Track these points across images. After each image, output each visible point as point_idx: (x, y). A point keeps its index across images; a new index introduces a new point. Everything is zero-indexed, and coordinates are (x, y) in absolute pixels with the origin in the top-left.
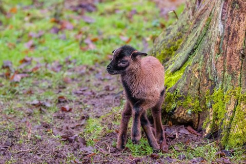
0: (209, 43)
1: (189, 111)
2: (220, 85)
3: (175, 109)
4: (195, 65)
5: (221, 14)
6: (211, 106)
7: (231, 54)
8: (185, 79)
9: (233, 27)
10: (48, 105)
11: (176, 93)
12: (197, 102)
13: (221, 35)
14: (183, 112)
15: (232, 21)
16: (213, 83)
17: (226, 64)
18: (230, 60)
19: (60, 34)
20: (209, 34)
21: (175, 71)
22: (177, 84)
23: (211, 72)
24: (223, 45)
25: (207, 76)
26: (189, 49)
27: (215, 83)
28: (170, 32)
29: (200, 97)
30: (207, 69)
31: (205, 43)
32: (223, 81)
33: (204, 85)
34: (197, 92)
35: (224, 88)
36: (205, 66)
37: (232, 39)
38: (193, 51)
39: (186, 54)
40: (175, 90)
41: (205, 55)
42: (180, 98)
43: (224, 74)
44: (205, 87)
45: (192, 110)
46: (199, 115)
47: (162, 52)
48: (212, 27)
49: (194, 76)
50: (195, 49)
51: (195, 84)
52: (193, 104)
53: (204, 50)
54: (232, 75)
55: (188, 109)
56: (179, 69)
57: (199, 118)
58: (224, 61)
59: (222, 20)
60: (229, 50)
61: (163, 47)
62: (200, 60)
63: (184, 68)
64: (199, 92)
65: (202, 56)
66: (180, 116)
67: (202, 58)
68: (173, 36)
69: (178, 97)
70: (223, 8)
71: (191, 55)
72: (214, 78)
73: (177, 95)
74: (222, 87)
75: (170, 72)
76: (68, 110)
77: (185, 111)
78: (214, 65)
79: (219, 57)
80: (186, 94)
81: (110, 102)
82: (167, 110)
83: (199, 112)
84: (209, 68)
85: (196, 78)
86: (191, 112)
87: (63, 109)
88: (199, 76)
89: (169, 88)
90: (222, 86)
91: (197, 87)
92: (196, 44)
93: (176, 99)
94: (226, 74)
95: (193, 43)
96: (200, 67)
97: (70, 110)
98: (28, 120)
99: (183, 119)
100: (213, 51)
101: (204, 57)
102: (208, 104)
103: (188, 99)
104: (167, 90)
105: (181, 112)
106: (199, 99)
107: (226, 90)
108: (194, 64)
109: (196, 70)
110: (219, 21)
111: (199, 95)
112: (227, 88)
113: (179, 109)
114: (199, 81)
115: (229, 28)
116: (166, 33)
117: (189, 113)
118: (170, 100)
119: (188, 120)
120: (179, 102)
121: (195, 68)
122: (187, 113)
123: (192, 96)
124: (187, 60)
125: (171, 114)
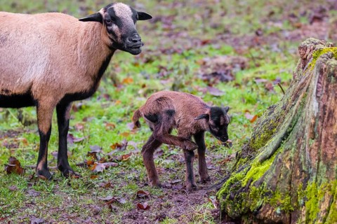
0: (303, 125)
1: (278, 210)
2: (314, 178)
3: (261, 207)
4: (287, 153)
5: (315, 89)
6: (304, 203)
7: (327, 139)
8: (274, 170)
9: (328, 106)
10: (123, 201)
11: (263, 187)
12: (287, 199)
13: (315, 115)
14: (270, 211)
15: (328, 98)
16: (306, 175)
17: (321, 152)
18: (325, 147)
20: (303, 114)
21: (264, 160)
22: (264, 176)
23: (305, 161)
24: (318, 128)
25: (300, 166)
26: (282, 133)
27: (309, 175)
29: (291, 193)
30: (300, 158)
31: (299, 126)
32: (317, 172)
33: (296, 178)
34: (287, 186)
35: (319, 181)
36: (298, 154)
37: (328, 120)
38: (287, 134)
39: (278, 139)
40: (261, 183)
41: (299, 140)
42: (267, 194)
43: (318, 163)
44: (297, 180)
45: (282, 209)
46: (290, 215)
47: (262, 136)
48: (307, 106)
49: (285, 167)
50: (289, 133)
51: (285, 176)
52: (283, 201)
53: (297, 134)
54: (328, 165)
55: (276, 207)
56: (270, 157)
57: (290, 218)
58: (319, 148)
59: (317, 97)
60: (324, 133)
61: (263, 129)
62: (292, 146)
63: (275, 156)
64: (290, 186)
65: (295, 141)
66: (267, 216)
67: (294, 144)
68: (277, 115)
69: (264, 192)
70: (318, 82)
71: (284, 140)
72: (308, 169)
73: (264, 190)
74: (316, 181)
75: (258, 161)
76: (145, 207)
77: (273, 209)
78: (307, 153)
79: (313, 143)
82: (252, 209)
83: (290, 210)
84: (302, 156)
85: (287, 169)
86: (281, 211)
87: (140, 207)
88: (291, 166)
89: (255, 180)
90: (316, 178)
91: (287, 180)
92: (290, 126)
93: (262, 195)
94: (321, 164)
95: (287, 125)
96: (292, 155)
97: (148, 208)
99: (270, 219)
100: (307, 135)
101: (297, 143)
102: (301, 201)
103: (277, 195)
104: (252, 184)
105: (268, 211)
106: (290, 195)
107: (320, 184)
108: (286, 151)
109: (288, 158)
110: (314, 98)
111: (290, 190)
112: (321, 181)
113: (265, 207)
114: (290, 172)
115: (325, 106)
117: (278, 211)
118: (255, 195)
119: (277, 221)
120: (266, 199)
121: (287, 156)
122: (275, 213)
123: (282, 191)
124: (278, 146)
125: (256, 214)
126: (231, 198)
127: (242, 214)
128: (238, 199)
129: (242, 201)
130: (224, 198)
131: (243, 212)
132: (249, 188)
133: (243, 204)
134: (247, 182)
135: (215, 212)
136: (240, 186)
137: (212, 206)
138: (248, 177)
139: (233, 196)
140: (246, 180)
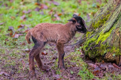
1: (114, 55)
3: (106, 53)
4: (117, 29)
8: (112, 37)
11: (107, 44)
12: (118, 50)
14: (110, 55)
19: (40, 12)
21: (106, 32)
22: (107, 40)
26: (114, 20)
28: (103, 10)
34: (118, 44)
38: (116, 21)
39: (112, 23)
40: (106, 43)
42: (109, 48)
45: (116, 54)
46: (119, 57)
47: (98, 22)
49: (117, 35)
50: (117, 20)
51: (117, 39)
52: (116, 51)
56: (108, 31)
57: (119, 58)
61: (99, 19)
62: (120, 26)
63: (111, 30)
64: (120, 44)
66: (109, 57)
68: (105, 12)
69: (107, 47)
71: (115, 23)
73: (107, 46)
75: (103, 33)
76: (45, 54)
77: (112, 54)
80: (112, 45)
81: (69, 50)
82: (101, 54)
83: (119, 55)
85: (118, 36)
86: (115, 55)
87: (43, 54)
88: (119, 35)
89: (102, 42)
91: (118, 41)
92: (118, 17)
93: (106, 48)
95: (116, 17)
96: (120, 30)
97: (47, 54)
98: (23, 59)
99: (110, 59)
103: (113, 48)
104: (101, 43)
105: (109, 55)
106: (119, 48)
108: (117, 28)
109: (118, 32)
111: (119, 46)
113: (108, 53)
114: (119, 38)
116: (100, 11)
118: (103, 48)
119: (113, 60)
120: (108, 50)
121: (117, 31)
122: (113, 56)
123: (116, 46)
124: (112, 26)
125: (103, 56)
126: (90, 49)
127: (97, 57)
128: (94, 50)
129: (96, 51)
130: (87, 49)
131: (97, 56)
132: (100, 45)
133: (97, 52)
134: (99, 42)
135: (82, 56)
136: (95, 44)
137: (80, 53)
138: (99, 40)
139: (92, 49)
140: (98, 41)
